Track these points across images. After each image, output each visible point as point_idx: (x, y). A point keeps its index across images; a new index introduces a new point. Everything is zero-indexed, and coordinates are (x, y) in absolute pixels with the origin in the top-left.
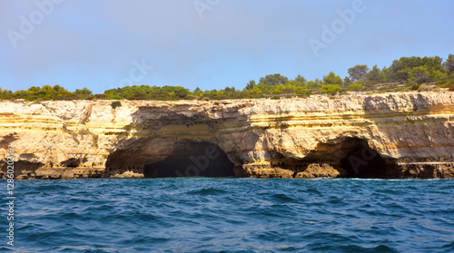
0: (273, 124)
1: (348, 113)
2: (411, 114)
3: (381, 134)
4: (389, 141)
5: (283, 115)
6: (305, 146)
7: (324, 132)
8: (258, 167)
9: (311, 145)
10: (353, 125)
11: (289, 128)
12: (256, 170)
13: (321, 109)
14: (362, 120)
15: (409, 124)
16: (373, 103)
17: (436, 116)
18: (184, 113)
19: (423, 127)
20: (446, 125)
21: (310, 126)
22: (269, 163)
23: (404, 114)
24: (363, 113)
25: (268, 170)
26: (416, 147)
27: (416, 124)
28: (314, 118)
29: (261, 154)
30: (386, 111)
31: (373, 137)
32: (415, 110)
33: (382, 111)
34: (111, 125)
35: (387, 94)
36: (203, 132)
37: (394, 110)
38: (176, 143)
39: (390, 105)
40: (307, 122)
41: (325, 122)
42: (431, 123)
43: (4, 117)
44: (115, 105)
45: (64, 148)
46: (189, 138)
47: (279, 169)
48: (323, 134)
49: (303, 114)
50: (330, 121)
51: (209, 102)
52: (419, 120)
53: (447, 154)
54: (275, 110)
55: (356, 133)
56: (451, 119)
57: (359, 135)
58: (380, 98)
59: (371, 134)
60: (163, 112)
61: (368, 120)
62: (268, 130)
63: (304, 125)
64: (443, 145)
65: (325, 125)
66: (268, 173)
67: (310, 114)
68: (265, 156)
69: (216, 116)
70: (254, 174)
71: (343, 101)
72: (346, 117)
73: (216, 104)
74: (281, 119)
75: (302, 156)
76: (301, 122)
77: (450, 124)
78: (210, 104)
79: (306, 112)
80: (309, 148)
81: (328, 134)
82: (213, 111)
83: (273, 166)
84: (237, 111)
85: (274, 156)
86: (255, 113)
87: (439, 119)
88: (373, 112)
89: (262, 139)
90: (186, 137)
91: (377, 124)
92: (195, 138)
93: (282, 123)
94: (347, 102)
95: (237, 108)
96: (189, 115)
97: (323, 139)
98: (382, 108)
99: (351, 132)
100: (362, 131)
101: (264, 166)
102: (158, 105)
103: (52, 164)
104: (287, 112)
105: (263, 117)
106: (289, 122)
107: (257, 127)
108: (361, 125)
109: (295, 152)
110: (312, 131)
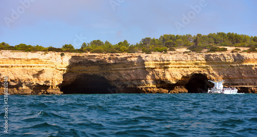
0: (158, 66)
1: (197, 62)
2: (233, 63)
3: (215, 72)
4: (218, 76)
5: (165, 62)
6: (176, 77)
7: (185, 71)
8: (150, 88)
9: (179, 77)
10: (199, 68)
11: (169, 69)
12: (149, 89)
13: (184, 59)
14: (204, 65)
15: (231, 68)
16: (212, 57)
17: (247, 64)
18: (92, 60)
19: (239, 70)
20: (253, 69)
21: (179, 68)
22: (155, 86)
23: (229, 63)
24: (205, 62)
25: (156, 90)
26: (234, 79)
27: (235, 68)
28: (180, 64)
29: (150, 81)
30: (219, 61)
31: (210, 74)
32: (235, 61)
33: (216, 61)
34: (61, 66)
35: (220, 53)
36: (96, 70)
37: (224, 61)
38: (78, 75)
39: (222, 58)
40: (177, 66)
41: (186, 66)
42: (244, 68)
43: (33, 61)
44: (62, 55)
45: (57, 78)
46: (86, 73)
47: (162, 89)
48: (185, 72)
49: (175, 62)
50: (188, 66)
51: (107, 54)
52: (237, 66)
53: (252, 82)
54: (159, 60)
55: (201, 71)
56: (256, 66)
57: (202, 73)
58: (216, 55)
59: (209, 72)
60: (81, 59)
61: (208, 66)
62: (155, 70)
63: (176, 67)
64: (250, 78)
65: (186, 68)
66: (156, 91)
67: (178, 62)
68: (153, 83)
69: (112, 62)
70: (148, 91)
71: (195, 56)
72: (196, 64)
73: (111, 55)
74: (164, 64)
75: (174, 83)
76: (175, 66)
77: (255, 68)
78: (107, 56)
79: (176, 61)
80: (178, 79)
81: (187, 72)
82: (110, 59)
83: (158, 88)
84: (126, 60)
85: (159, 82)
86: (147, 61)
87: (249, 66)
88: (211, 62)
89: (151, 74)
90: (84, 72)
91: (212, 67)
92: (90, 73)
93: (165, 66)
94: (197, 56)
95: (126, 58)
96: (94, 61)
97: (185, 74)
98: (216, 60)
99: (198, 71)
100: (204, 71)
101: (153, 88)
102: (81, 55)
103: (52, 87)
104: (168, 61)
105: (152, 63)
106: (169, 66)
107: (149, 68)
108: (203, 68)
109: (171, 81)
110: (180, 70)
